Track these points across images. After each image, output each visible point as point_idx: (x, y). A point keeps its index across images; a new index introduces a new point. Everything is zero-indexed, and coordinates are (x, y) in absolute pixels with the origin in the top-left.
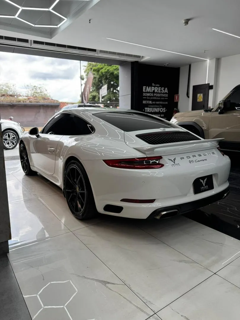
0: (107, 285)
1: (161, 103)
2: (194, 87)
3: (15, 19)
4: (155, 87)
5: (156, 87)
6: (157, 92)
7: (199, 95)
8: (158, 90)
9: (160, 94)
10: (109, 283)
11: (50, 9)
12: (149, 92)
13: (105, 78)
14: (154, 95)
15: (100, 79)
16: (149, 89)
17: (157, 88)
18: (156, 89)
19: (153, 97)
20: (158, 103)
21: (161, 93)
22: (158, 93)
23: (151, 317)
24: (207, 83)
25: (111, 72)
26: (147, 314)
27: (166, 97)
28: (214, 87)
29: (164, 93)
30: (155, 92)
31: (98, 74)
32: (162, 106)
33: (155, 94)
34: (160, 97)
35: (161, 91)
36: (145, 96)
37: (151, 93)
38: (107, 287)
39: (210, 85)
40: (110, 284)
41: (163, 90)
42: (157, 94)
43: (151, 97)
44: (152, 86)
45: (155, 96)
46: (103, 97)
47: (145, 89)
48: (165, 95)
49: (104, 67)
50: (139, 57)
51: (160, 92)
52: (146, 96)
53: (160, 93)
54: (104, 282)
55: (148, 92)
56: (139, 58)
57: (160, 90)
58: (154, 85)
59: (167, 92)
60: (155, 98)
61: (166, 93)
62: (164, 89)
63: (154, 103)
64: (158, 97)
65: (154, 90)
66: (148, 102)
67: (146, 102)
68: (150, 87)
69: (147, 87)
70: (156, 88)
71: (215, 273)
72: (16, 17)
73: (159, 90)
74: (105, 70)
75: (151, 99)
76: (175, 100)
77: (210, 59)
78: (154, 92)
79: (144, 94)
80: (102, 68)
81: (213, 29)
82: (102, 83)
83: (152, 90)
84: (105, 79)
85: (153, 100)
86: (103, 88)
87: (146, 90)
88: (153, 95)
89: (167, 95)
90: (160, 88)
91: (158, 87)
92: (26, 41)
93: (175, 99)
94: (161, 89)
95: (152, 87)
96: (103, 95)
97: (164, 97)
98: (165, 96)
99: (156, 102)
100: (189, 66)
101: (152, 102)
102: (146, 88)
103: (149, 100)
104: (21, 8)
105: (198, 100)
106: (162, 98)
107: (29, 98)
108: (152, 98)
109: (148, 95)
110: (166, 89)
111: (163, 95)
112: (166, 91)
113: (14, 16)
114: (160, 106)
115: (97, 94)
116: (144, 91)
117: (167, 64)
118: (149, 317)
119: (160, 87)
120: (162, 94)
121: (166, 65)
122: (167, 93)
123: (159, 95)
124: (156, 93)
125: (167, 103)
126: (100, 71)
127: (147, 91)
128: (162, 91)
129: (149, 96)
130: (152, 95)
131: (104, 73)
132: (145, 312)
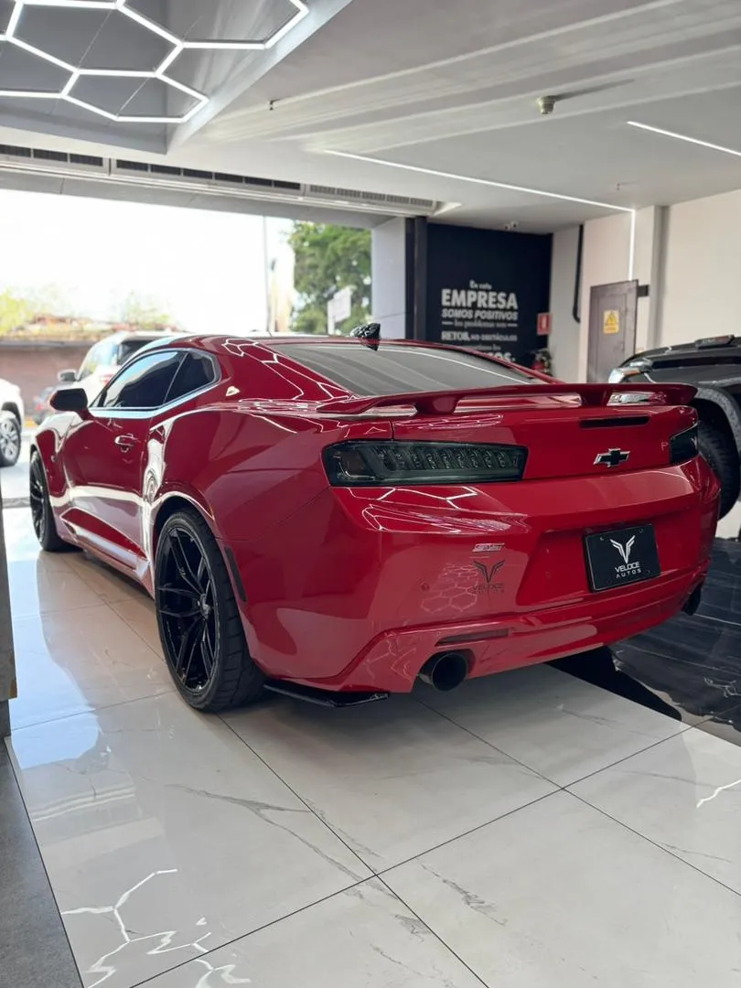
0: (262, 811)
1: (498, 338)
2: (594, 290)
3: (62, 101)
4: (477, 290)
5: (482, 290)
6: (485, 305)
7: (607, 314)
8: (487, 302)
9: (494, 313)
10: (268, 807)
11: (159, 73)
12: (461, 308)
13: (343, 266)
14: (476, 315)
15: (329, 271)
16: (459, 298)
17: (484, 294)
18: (483, 297)
19: (472, 320)
20: (487, 337)
21: (497, 309)
22: (487, 309)
23: (363, 883)
24: (630, 279)
25: (362, 249)
26: (354, 876)
27: (512, 321)
28: (652, 291)
29: (505, 310)
30: (479, 305)
31: (322, 256)
32: (499, 348)
33: (478, 313)
34: (495, 321)
35: (497, 302)
36: (448, 319)
37: (467, 308)
38: (261, 816)
39: (641, 284)
40: (270, 810)
41: (503, 301)
42: (484, 312)
43: (467, 319)
44: (467, 288)
45: (479, 318)
46: (338, 325)
47: (448, 297)
48: (507, 314)
49: (340, 235)
50: (427, 203)
51: (494, 306)
52: (452, 320)
53: (492, 310)
54: (257, 804)
55: (456, 307)
56: (428, 208)
57: (494, 300)
58: (476, 286)
59: (516, 307)
60: (479, 324)
61: (512, 309)
62: (507, 299)
63: (476, 337)
64: (486, 320)
65: (474, 299)
66: (456, 335)
67: (452, 336)
68: (463, 293)
69: (455, 292)
70: (481, 293)
71: (563, 789)
72: (64, 95)
73: (492, 300)
74: (345, 242)
75: (466, 327)
76: (539, 329)
77: (638, 209)
78: (474, 306)
79: (445, 313)
80: (335, 238)
81: (630, 123)
82: (335, 282)
83: (471, 300)
84: (344, 270)
85: (472, 331)
86: (337, 296)
87: (450, 300)
88: (474, 314)
89: (514, 316)
90: (494, 294)
91: (487, 291)
92: (97, 161)
93: (541, 327)
94: (496, 297)
95: (470, 293)
96: (339, 319)
97: (506, 321)
98: (509, 319)
99: (480, 334)
100: (578, 229)
101: (469, 336)
102: (451, 295)
103: (462, 329)
104: (77, 72)
105: (605, 327)
106: (499, 325)
107: (115, 326)
108: (468, 324)
109: (458, 314)
110: (512, 296)
111: (503, 316)
112: (513, 302)
113: (57, 92)
114: (495, 348)
115: (321, 316)
116: (445, 303)
117: (512, 224)
118: (357, 882)
119: (492, 290)
120: (501, 313)
121: (510, 227)
122: (516, 311)
123: (490, 315)
124: (482, 309)
125: (514, 338)
126: (330, 246)
127: (453, 304)
128: (501, 303)
129: (461, 319)
130: (469, 314)
131: (340, 253)
132: (349, 873)
